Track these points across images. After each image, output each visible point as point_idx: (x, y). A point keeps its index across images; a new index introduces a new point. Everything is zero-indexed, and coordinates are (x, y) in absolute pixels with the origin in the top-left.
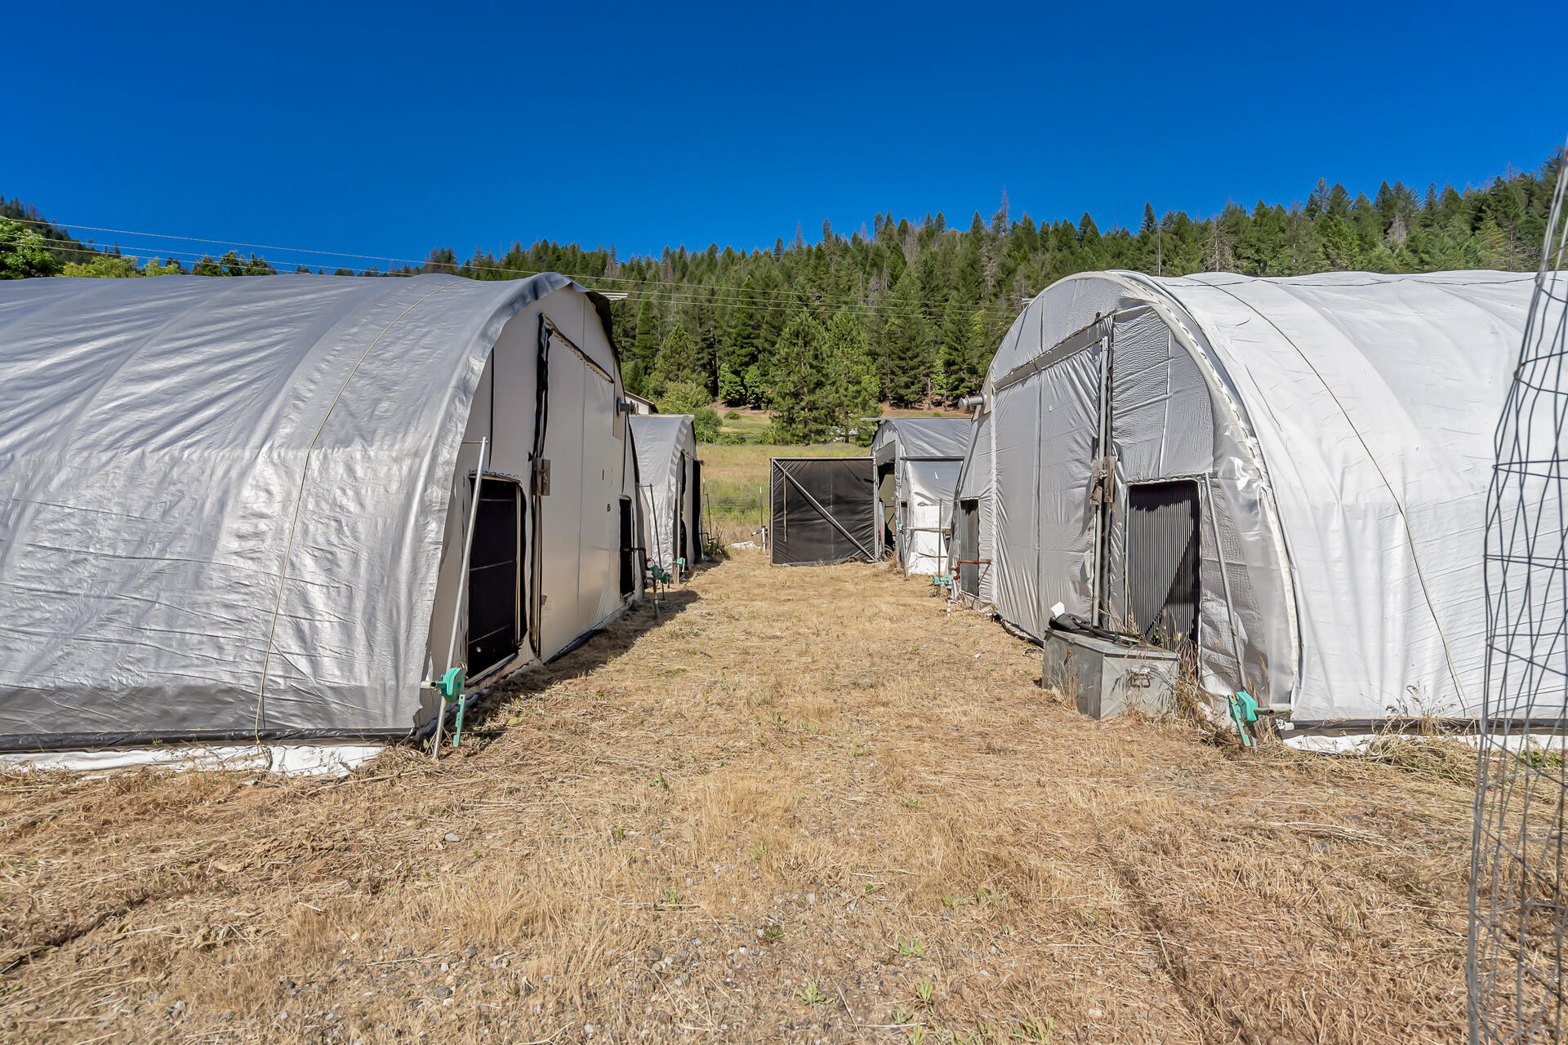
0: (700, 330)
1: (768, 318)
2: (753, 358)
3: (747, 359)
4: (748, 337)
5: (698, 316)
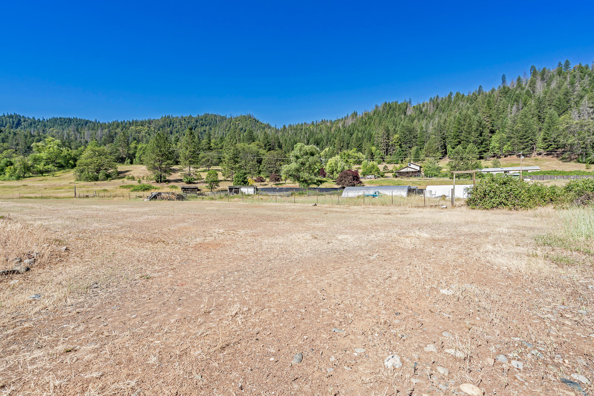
0: (440, 134)
1: (465, 129)
2: (460, 143)
3: (457, 143)
4: (458, 136)
5: (440, 129)
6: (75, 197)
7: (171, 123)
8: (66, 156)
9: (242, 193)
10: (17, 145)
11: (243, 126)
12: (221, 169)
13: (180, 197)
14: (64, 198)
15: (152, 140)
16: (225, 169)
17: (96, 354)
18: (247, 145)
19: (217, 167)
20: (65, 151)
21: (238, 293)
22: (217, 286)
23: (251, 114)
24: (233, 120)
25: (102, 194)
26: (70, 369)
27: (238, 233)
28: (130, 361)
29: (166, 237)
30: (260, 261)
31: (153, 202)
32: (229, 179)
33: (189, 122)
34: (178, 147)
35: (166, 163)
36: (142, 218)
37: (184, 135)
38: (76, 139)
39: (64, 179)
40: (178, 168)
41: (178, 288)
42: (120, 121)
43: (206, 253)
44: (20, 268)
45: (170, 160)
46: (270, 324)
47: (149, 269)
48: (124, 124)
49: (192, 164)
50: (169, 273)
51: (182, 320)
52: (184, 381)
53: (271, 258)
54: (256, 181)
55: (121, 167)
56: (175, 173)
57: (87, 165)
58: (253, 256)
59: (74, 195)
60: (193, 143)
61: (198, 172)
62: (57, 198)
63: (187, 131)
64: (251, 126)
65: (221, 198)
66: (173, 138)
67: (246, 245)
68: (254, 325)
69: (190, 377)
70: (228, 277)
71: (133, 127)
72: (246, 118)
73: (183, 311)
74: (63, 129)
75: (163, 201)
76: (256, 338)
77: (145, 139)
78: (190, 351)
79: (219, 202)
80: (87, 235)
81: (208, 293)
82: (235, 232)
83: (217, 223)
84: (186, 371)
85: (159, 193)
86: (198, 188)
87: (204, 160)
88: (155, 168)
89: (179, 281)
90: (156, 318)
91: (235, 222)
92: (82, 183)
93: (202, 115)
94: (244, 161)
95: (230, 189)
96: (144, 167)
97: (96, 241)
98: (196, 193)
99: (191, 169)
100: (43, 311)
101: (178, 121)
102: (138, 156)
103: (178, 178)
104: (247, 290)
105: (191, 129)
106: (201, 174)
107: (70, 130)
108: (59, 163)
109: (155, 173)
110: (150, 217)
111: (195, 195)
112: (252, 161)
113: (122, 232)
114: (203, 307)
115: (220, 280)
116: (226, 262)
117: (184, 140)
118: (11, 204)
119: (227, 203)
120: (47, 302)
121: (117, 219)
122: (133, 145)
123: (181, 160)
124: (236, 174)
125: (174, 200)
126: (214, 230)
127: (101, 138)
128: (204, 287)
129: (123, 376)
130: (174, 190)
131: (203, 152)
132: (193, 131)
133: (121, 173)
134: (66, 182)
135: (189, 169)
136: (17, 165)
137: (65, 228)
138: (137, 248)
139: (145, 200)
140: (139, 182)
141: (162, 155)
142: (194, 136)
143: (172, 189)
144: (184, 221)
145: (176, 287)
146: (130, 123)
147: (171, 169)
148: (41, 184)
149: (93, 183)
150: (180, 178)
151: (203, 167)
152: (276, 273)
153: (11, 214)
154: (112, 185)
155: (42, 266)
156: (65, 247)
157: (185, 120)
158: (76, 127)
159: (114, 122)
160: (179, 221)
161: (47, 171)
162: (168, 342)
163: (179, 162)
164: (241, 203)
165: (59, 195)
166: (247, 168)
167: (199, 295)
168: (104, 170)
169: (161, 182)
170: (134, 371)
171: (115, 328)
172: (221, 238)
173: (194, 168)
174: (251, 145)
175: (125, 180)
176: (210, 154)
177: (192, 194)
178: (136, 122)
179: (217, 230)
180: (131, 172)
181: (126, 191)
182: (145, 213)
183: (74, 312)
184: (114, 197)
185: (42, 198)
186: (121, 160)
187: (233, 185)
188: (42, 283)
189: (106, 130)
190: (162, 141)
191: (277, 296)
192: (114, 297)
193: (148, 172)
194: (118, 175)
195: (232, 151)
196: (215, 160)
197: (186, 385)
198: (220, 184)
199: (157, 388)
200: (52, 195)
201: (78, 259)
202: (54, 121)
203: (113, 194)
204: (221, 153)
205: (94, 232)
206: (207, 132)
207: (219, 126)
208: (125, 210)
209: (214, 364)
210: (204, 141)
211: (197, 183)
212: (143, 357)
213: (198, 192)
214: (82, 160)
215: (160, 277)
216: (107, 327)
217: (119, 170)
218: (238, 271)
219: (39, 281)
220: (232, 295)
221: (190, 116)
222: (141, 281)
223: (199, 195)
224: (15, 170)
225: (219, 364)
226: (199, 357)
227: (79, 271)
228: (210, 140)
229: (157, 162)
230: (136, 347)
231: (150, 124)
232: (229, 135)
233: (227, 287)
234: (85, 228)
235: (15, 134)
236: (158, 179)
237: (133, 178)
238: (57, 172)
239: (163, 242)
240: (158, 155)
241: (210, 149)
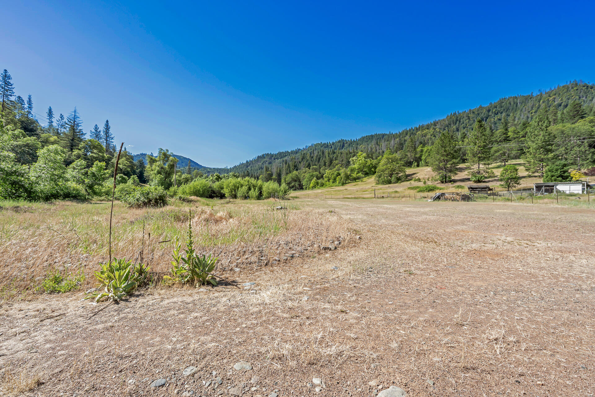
6: (375, 197)
7: (457, 120)
8: (369, 165)
9: (558, 191)
10: (342, 161)
11: (562, 100)
12: (523, 162)
13: (466, 198)
14: (368, 198)
15: (437, 141)
16: (529, 162)
17: (357, 321)
18: (568, 125)
19: (517, 160)
20: (369, 161)
21: (507, 316)
22: (481, 300)
23: (578, 80)
24: (544, 96)
25: (393, 195)
26: (340, 324)
27: (536, 244)
28: (378, 337)
29: (439, 238)
30: (561, 287)
31: (436, 202)
32: (536, 174)
33: (478, 114)
34: (465, 144)
35: (451, 162)
36: (420, 218)
37: (472, 129)
38: (376, 150)
39: (369, 183)
40: (465, 166)
41: (436, 290)
42: (408, 129)
43: (479, 262)
44: (332, 247)
45: (455, 158)
46: (548, 372)
47: (414, 266)
48: (412, 131)
49: (482, 160)
50: (431, 273)
51: (431, 322)
52: (415, 378)
53: (584, 287)
54: (586, 174)
55: (409, 171)
56: (461, 172)
57: (383, 171)
58: (550, 278)
59: (374, 196)
60: (483, 137)
61: (489, 169)
62: (364, 198)
63: (476, 125)
64: (577, 97)
65: (521, 199)
66: (459, 135)
67: (542, 261)
68: (518, 363)
69: (423, 378)
70: (499, 294)
71: (419, 132)
72: (568, 88)
73: (434, 314)
74: (368, 145)
75: (446, 202)
76: (517, 379)
77: (430, 141)
78: (430, 354)
79: (517, 204)
80: (376, 229)
81: (467, 305)
82: (529, 243)
83: (506, 229)
84: (420, 370)
85: (442, 194)
86: (489, 188)
87: (497, 154)
88: (439, 168)
89: (439, 284)
90: (408, 311)
91: (536, 229)
92: (380, 186)
93: (496, 101)
94: (564, 148)
95: (537, 187)
96: (429, 169)
97: (380, 234)
98: (487, 193)
99: (481, 166)
100: (337, 279)
101: (465, 116)
102: (424, 158)
103: (464, 177)
104: (524, 318)
105: (480, 122)
106: (494, 170)
107: (372, 145)
108: (365, 171)
109: (440, 173)
110: (428, 217)
111: (486, 195)
112: (579, 146)
113: (401, 229)
114: (457, 317)
115: (487, 295)
116: (503, 277)
117: (471, 135)
118: (338, 202)
119: (529, 204)
120: (340, 273)
121: (400, 217)
122: (419, 149)
123: (467, 158)
124: (547, 167)
125: (458, 201)
126: (499, 237)
127: (394, 146)
128: (465, 297)
129: (370, 347)
130: (459, 191)
131: (496, 145)
132: (483, 123)
133: (409, 175)
134: (369, 186)
135: (477, 166)
136: (342, 175)
137: (363, 221)
138: (410, 245)
139: (429, 200)
140: (425, 183)
141: (447, 155)
142: (485, 128)
143: (457, 189)
144: (463, 223)
145: (434, 289)
146: (417, 129)
147: (457, 169)
148: (355, 188)
149: (388, 185)
150: (467, 177)
151: (496, 163)
152: (585, 309)
153: (336, 209)
154: (401, 187)
155: (343, 248)
156: (359, 236)
157: (473, 113)
158: (376, 141)
159: (403, 131)
160: (457, 224)
161: (358, 178)
162: (411, 336)
163: (466, 159)
164: (555, 205)
165: (365, 196)
166: (570, 157)
167: (456, 304)
168: (396, 174)
169: (446, 182)
170: (378, 347)
171: (374, 307)
172: (505, 248)
173: (485, 164)
174: (577, 124)
175: (412, 182)
176: (507, 145)
177: (480, 194)
178: (423, 126)
179: (503, 238)
180: (418, 175)
181: (412, 192)
182: (425, 213)
183: (353, 285)
184: (403, 197)
185: (355, 198)
186: (409, 164)
187: (542, 182)
188: (340, 260)
189: (398, 139)
190: (447, 140)
191: (574, 342)
192: (381, 282)
193: (433, 173)
194: (406, 178)
195: (541, 137)
196: (514, 152)
197: (417, 382)
198: (521, 181)
199: (391, 370)
200: (361, 196)
201: (365, 247)
202: (363, 139)
203: (403, 195)
204: (522, 142)
205: (380, 227)
206: (503, 120)
207: (520, 109)
208: (408, 209)
209: (450, 379)
210: (499, 132)
211: (489, 181)
212: (387, 340)
213: (489, 192)
214: (380, 167)
215: (422, 275)
216: (369, 304)
217: (407, 173)
218: (517, 292)
219: (339, 258)
220: (498, 317)
221: (481, 107)
222: (404, 275)
223: (490, 195)
224: (341, 178)
225: (456, 382)
226: (437, 364)
227: (363, 256)
228: (506, 130)
229: (442, 162)
230: (385, 328)
231: (436, 125)
232: (536, 118)
233: (495, 306)
234: (375, 223)
235: (341, 153)
236: (443, 179)
237: (419, 180)
238: (364, 179)
239: (436, 242)
240: (443, 155)
241: (507, 139)
